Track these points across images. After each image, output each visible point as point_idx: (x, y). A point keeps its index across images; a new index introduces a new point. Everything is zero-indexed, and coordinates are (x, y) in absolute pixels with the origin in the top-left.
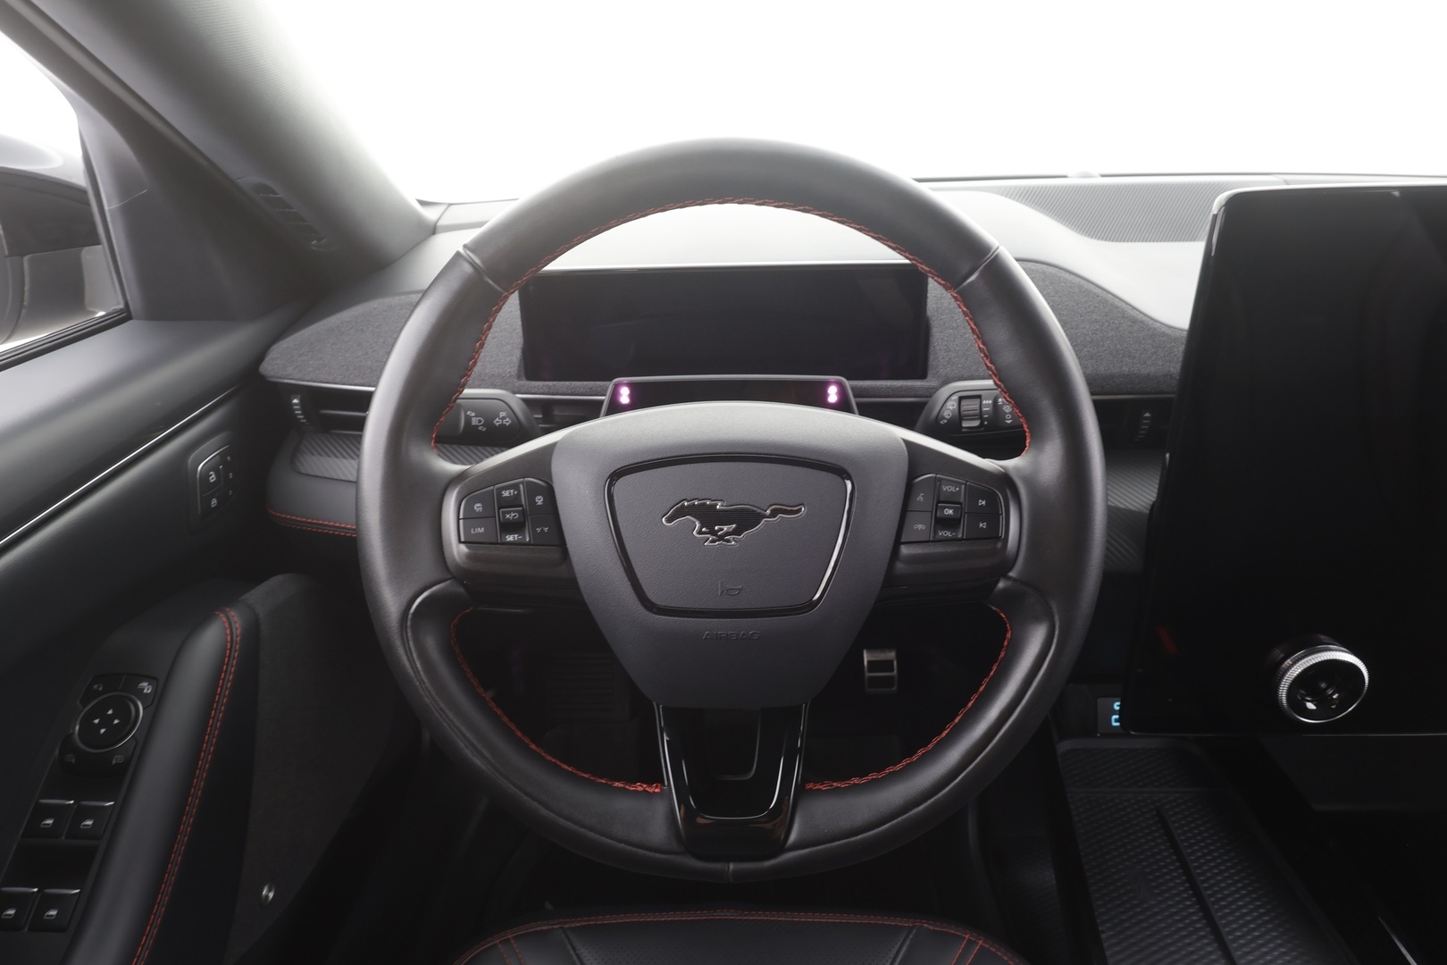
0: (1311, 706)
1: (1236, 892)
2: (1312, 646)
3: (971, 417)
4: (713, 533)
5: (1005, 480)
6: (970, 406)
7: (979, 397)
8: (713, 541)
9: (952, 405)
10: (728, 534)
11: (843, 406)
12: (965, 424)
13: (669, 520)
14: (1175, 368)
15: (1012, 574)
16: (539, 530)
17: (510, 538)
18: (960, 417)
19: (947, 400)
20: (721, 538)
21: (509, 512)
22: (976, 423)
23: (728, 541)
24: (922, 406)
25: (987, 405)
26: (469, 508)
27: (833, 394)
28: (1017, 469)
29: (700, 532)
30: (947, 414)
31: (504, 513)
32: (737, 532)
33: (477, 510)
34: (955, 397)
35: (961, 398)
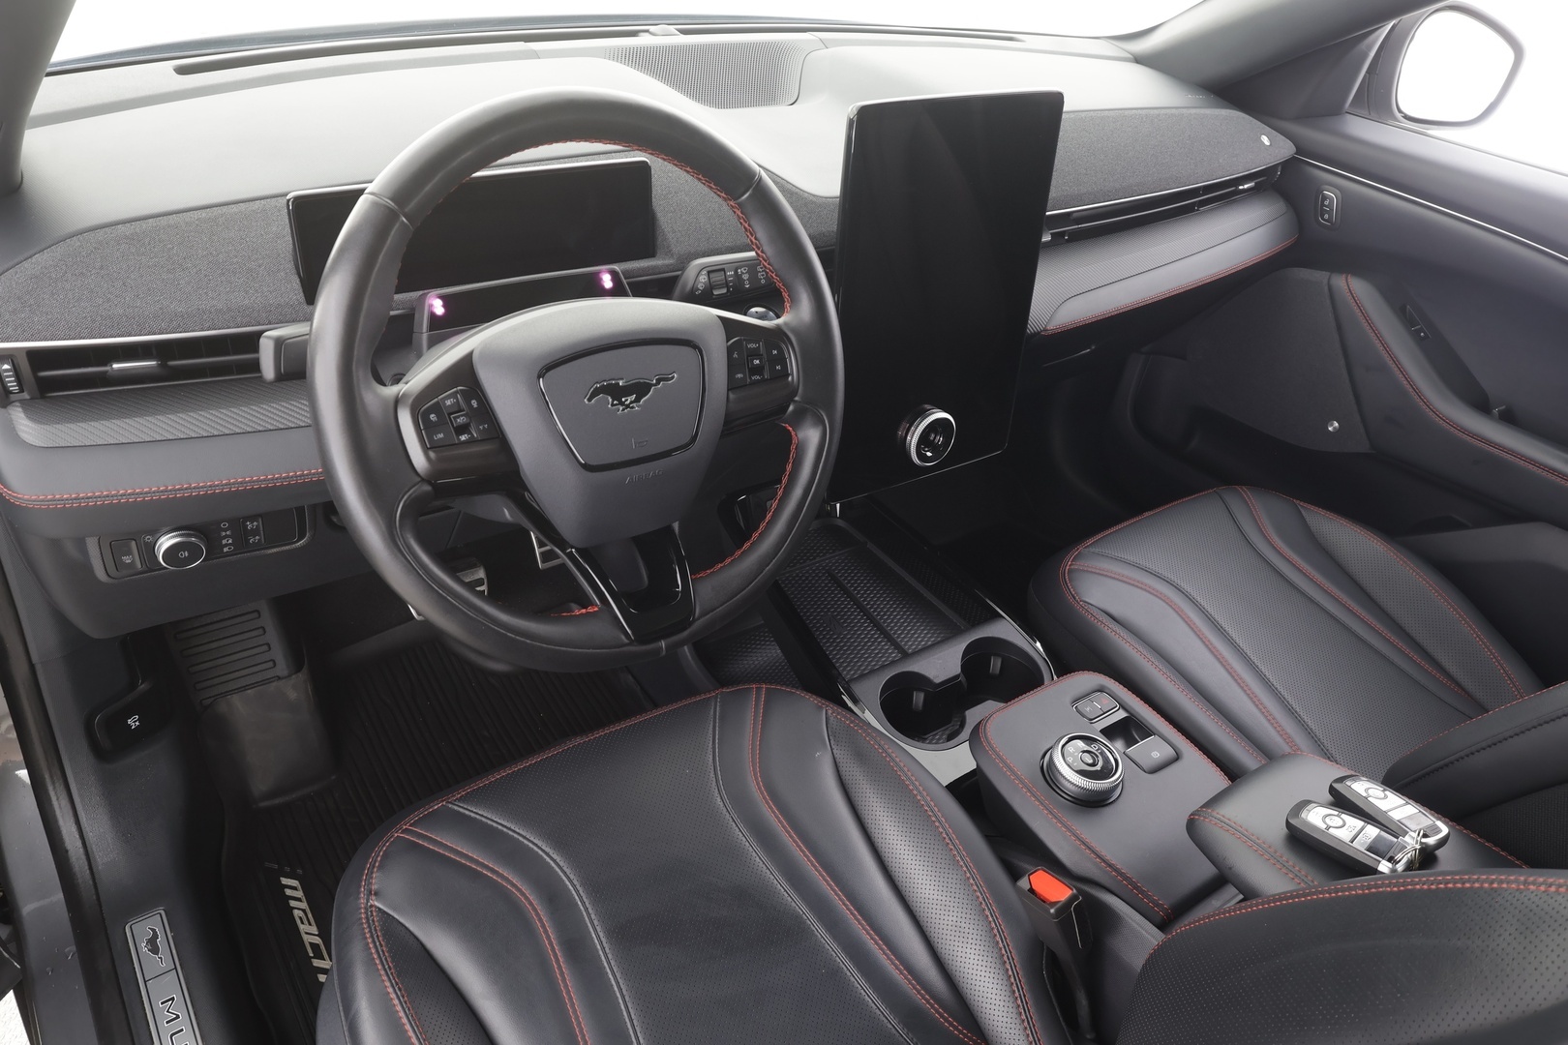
0: (929, 454)
1: (891, 607)
2: (923, 414)
3: (720, 287)
4: (622, 404)
5: (778, 334)
6: (718, 277)
7: (723, 270)
8: (623, 410)
9: (703, 278)
10: (631, 402)
11: (618, 291)
12: (716, 292)
13: (589, 400)
14: (835, 228)
15: (797, 398)
16: (481, 427)
17: (463, 438)
18: (710, 287)
19: (696, 272)
20: (628, 406)
21: (458, 417)
22: (724, 291)
23: (633, 407)
24: (676, 279)
25: (731, 276)
26: (426, 420)
27: (607, 282)
28: (786, 324)
29: (613, 405)
30: (701, 286)
31: (455, 418)
32: (637, 400)
33: (433, 419)
34: (704, 272)
35: (709, 272)
